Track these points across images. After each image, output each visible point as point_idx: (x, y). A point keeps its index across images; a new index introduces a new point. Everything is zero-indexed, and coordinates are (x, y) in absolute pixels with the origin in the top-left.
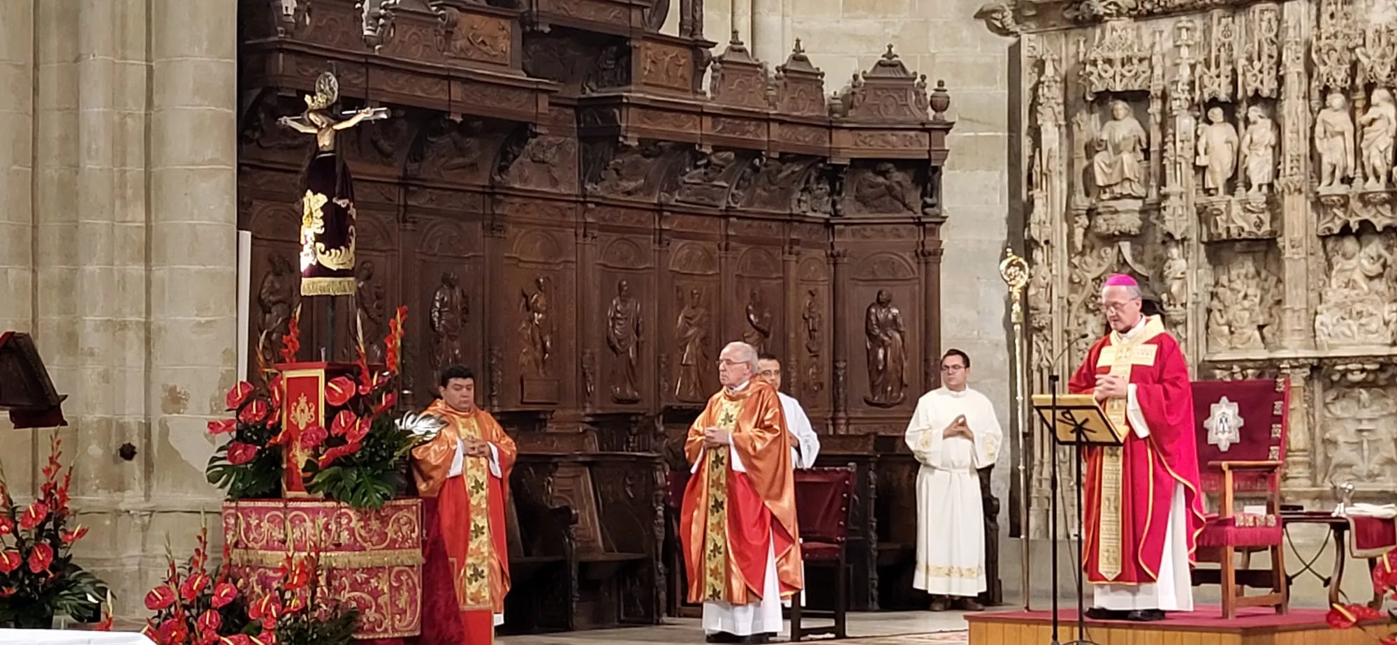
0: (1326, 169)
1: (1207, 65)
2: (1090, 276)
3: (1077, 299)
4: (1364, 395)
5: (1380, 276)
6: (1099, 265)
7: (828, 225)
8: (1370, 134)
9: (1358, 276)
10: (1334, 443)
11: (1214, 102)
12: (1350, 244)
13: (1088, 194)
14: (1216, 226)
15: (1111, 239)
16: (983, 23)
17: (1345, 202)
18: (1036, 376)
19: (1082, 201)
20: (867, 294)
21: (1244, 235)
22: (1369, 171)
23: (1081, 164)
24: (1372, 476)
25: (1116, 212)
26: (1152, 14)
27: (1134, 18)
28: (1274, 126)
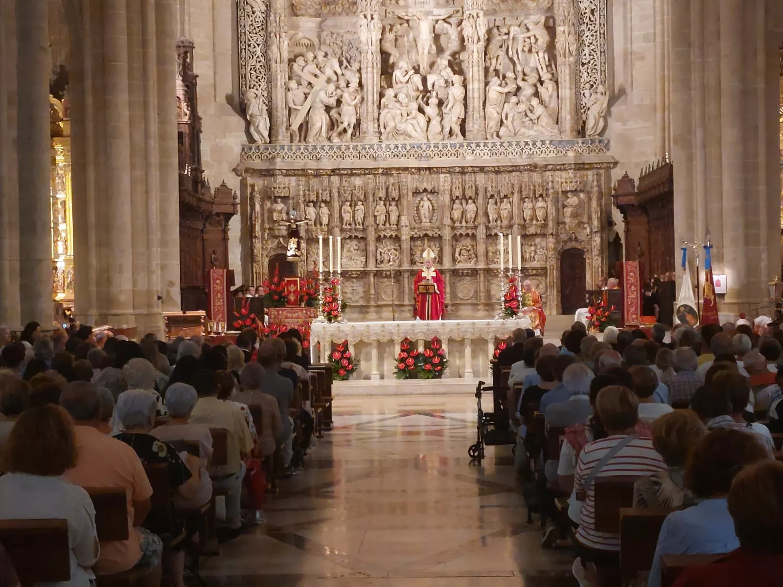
0: (345, 222)
1: (309, 190)
2: (269, 247)
3: (265, 253)
4: (355, 280)
5: (358, 250)
6: (272, 244)
7: (202, 231)
8: (357, 213)
9: (352, 249)
10: (346, 293)
11: (310, 202)
12: (348, 241)
13: (268, 224)
14: (312, 235)
15: (277, 237)
16: (234, 173)
17: (350, 230)
18: (255, 275)
19: (267, 226)
20: (211, 250)
22: (357, 223)
23: (266, 216)
24: (357, 301)
25: (280, 229)
26: (290, 175)
27: (284, 176)
28: (328, 209)
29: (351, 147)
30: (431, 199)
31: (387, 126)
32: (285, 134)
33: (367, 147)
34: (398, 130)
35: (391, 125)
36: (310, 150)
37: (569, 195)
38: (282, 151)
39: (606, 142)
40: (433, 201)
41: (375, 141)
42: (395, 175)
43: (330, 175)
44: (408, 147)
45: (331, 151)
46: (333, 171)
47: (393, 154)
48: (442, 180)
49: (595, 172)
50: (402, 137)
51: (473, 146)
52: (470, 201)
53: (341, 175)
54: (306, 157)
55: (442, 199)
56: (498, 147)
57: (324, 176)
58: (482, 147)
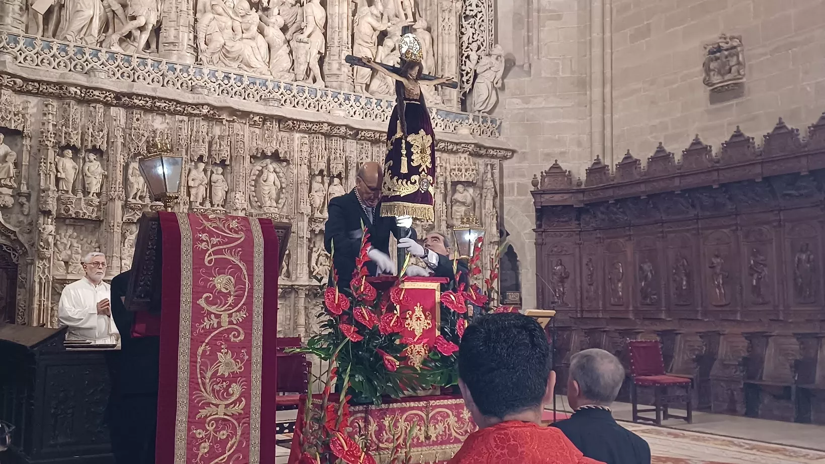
0: (133, 191)
1: (66, 126)
11: (68, 146)
14: (67, 211)
17: (143, 208)
21: (86, 217)
26: (29, 93)
27: (14, 91)
28: (102, 166)
29: (149, 62)
30: (278, 170)
31: (211, 40)
32: (17, 16)
33: (179, 67)
34: (228, 52)
35: (218, 40)
36: (71, 54)
37: (460, 187)
38: (12, 45)
39: (498, 123)
40: (281, 175)
41: (189, 60)
42: (224, 122)
43: (107, 105)
44: (246, 82)
45: (111, 62)
46: (118, 96)
47: (221, 88)
48: (297, 142)
49: (487, 160)
50: (235, 65)
51: (341, 97)
52: (336, 180)
53: (129, 108)
54: (62, 64)
55: (295, 171)
56: (374, 105)
57: (98, 105)
58: (352, 102)
